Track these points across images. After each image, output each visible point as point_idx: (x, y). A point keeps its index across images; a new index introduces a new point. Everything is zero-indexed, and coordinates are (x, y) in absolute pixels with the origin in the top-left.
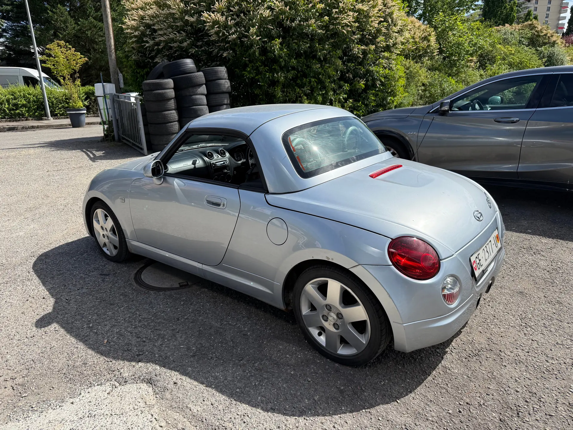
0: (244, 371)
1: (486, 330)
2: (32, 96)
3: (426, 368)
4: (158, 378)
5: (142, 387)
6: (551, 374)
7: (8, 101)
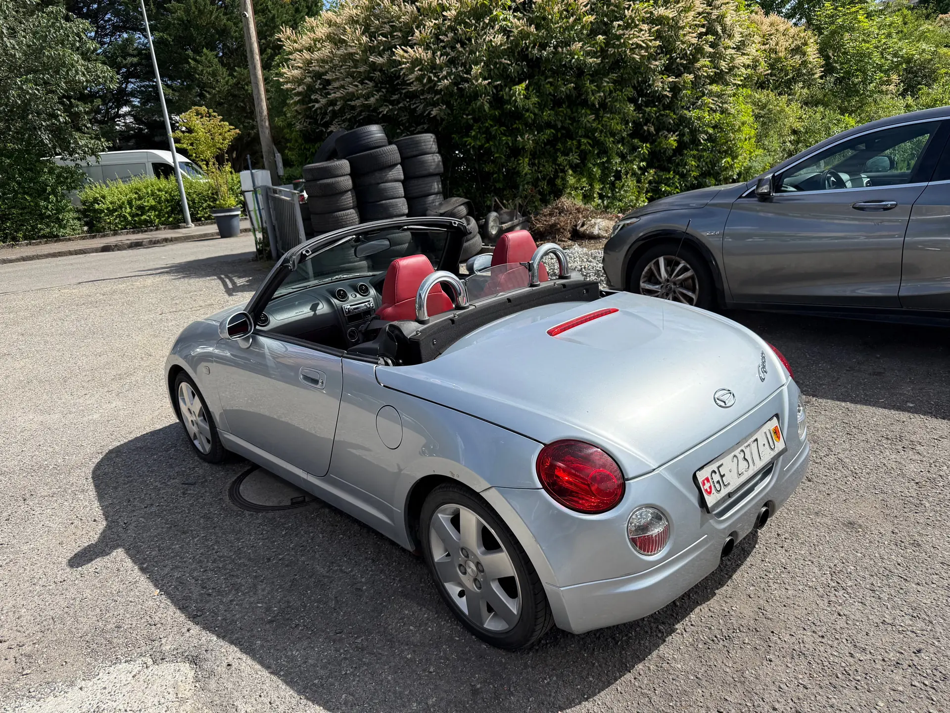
0: (337, 650)
1: (761, 593)
2: (164, 193)
3: (629, 658)
4: (209, 656)
5: (182, 669)
6: (850, 680)
7: (130, 203)
